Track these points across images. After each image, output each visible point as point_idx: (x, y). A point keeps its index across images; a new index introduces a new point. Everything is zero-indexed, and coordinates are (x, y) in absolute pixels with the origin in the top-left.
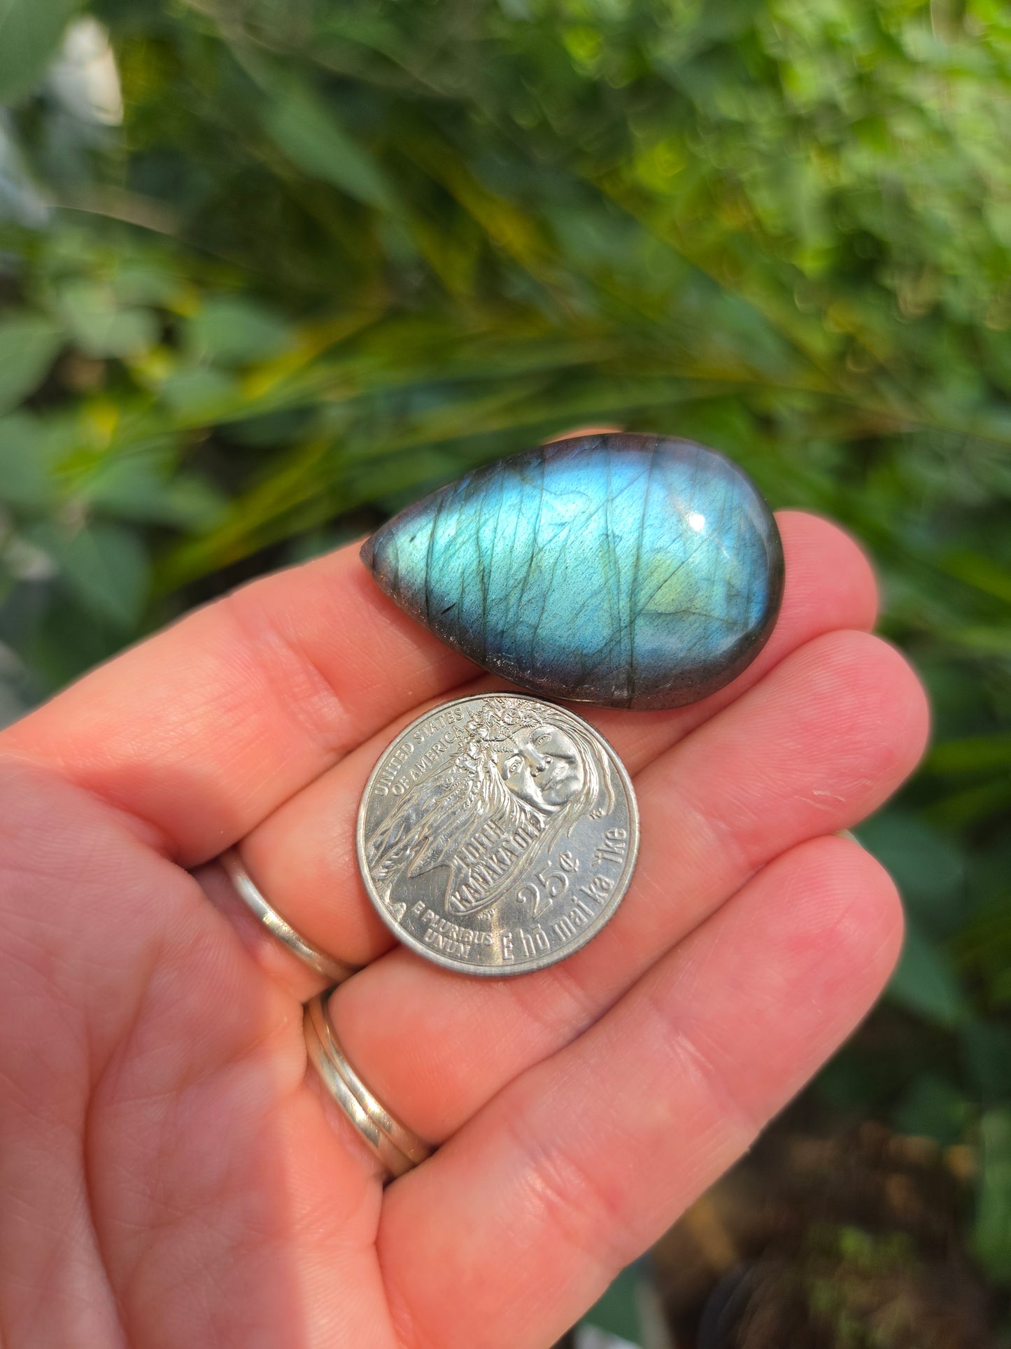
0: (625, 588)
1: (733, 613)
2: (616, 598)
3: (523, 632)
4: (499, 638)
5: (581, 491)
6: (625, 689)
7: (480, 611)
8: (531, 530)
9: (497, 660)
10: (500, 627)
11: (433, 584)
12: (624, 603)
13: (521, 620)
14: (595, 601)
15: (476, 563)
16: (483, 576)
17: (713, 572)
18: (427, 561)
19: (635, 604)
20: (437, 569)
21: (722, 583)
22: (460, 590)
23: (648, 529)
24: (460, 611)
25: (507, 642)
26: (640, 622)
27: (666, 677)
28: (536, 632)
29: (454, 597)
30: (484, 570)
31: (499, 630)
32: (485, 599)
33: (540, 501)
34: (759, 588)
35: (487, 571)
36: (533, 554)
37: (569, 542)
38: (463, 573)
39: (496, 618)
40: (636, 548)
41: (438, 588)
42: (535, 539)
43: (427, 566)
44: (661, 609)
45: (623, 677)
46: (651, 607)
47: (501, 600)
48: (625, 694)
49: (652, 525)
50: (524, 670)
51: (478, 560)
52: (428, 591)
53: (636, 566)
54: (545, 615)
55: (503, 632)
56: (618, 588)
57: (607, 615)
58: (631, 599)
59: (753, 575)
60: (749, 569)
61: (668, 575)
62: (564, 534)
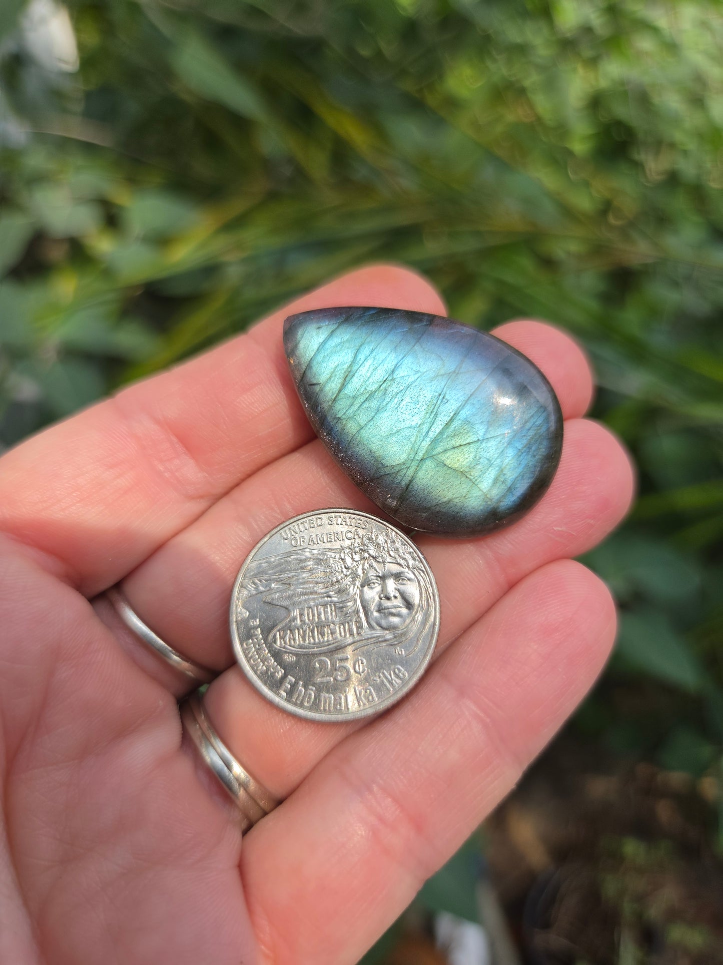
0: (432, 435)
1: (494, 492)
2: (422, 439)
3: (351, 428)
4: (335, 421)
5: (442, 357)
6: (396, 501)
7: (333, 397)
8: (394, 363)
9: (327, 435)
10: (339, 415)
11: (315, 363)
12: (426, 444)
13: (355, 417)
14: (407, 432)
15: (348, 365)
16: (347, 375)
17: (496, 457)
18: (319, 347)
19: (433, 449)
20: (322, 355)
21: (497, 469)
22: (329, 376)
23: (469, 405)
24: (321, 390)
25: (339, 427)
26: (429, 463)
27: (427, 509)
28: (359, 430)
29: (322, 379)
30: (350, 372)
31: (337, 416)
32: (340, 391)
33: (412, 348)
34: (522, 488)
35: (351, 374)
36: (387, 379)
37: (414, 385)
38: (336, 367)
39: (341, 408)
40: (453, 413)
41: (315, 368)
42: (393, 371)
43: (318, 350)
44: (447, 462)
45: (398, 492)
46: (442, 458)
47: (350, 397)
48: (395, 503)
49: (473, 404)
50: (341, 452)
51: (350, 363)
52: (309, 366)
53: (447, 424)
54: (371, 423)
55: (339, 418)
56: (427, 433)
57: (410, 445)
58: (431, 444)
59: (522, 476)
60: (522, 470)
61: (465, 443)
62: (412, 379)
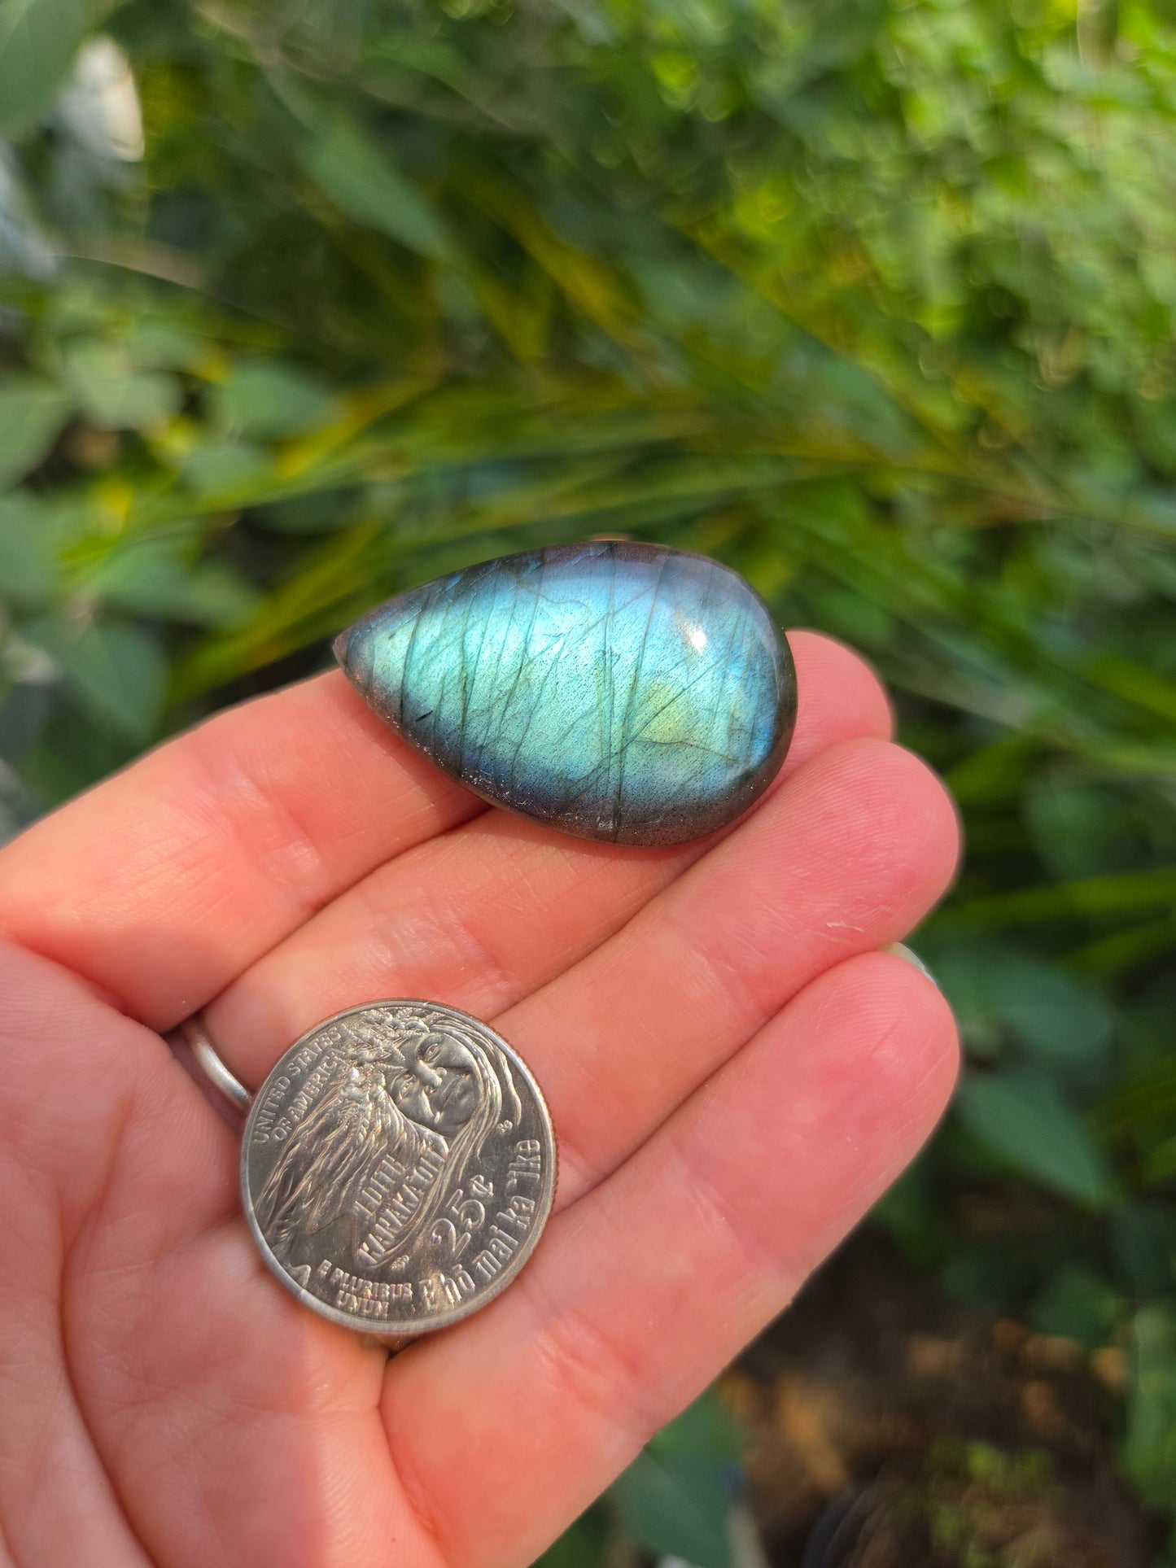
0: (618, 711)
1: (735, 748)
2: (608, 722)
3: (504, 750)
4: (477, 753)
5: (581, 601)
6: (611, 822)
7: (459, 722)
8: (522, 639)
9: (474, 778)
10: (480, 742)
11: (410, 687)
12: (617, 728)
13: (503, 735)
14: (585, 723)
15: (458, 669)
16: (465, 684)
17: (717, 702)
18: (406, 662)
19: (629, 730)
20: (415, 672)
21: (725, 715)
22: (439, 697)
23: (649, 650)
24: (437, 720)
25: (486, 758)
26: (632, 750)
27: (656, 812)
28: (517, 751)
29: (431, 703)
30: (466, 678)
31: (478, 745)
32: (465, 709)
33: (535, 608)
34: (766, 722)
35: (470, 678)
36: (522, 664)
37: (563, 656)
38: (444, 678)
39: (477, 731)
40: (634, 669)
41: (414, 693)
42: (526, 650)
43: (405, 667)
44: (656, 738)
45: (609, 807)
46: (646, 734)
47: (483, 711)
48: (611, 825)
49: (654, 645)
50: (503, 790)
51: (461, 666)
52: (403, 695)
53: (632, 688)
54: (530, 733)
55: (482, 747)
56: (612, 711)
57: (597, 739)
58: (624, 724)
59: (759, 710)
60: (756, 703)
61: (667, 701)
62: (557, 647)
